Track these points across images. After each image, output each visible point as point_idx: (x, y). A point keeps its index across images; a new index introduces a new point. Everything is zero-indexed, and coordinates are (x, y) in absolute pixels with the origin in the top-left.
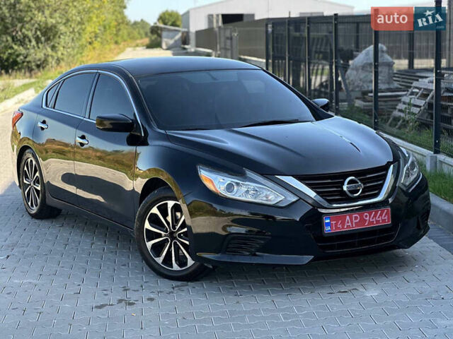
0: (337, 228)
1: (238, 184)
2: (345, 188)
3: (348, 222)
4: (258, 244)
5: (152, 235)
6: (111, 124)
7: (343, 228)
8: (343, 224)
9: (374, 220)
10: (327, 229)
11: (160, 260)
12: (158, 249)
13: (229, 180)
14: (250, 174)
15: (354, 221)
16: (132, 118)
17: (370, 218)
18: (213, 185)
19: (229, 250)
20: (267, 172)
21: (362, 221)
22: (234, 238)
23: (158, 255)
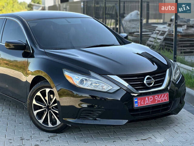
0: (141, 104)
1: (86, 80)
2: (145, 82)
3: (147, 101)
4: (98, 113)
5: (37, 108)
6: (13, 45)
7: (144, 104)
8: (144, 102)
9: (160, 99)
10: (136, 105)
11: (41, 121)
12: (40, 115)
13: (81, 77)
14: (93, 74)
15: (150, 100)
16: (25, 42)
17: (158, 98)
18: (73, 80)
19: (81, 117)
20: (102, 73)
21: (154, 100)
22: (84, 110)
23: (40, 119)
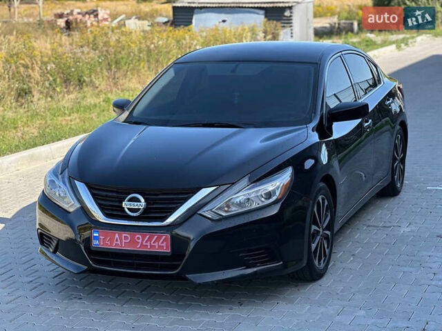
0: (105, 244)
2: (125, 205)
3: (117, 240)
7: (111, 245)
8: (111, 240)
9: (148, 244)
10: (95, 243)
15: (124, 241)
17: (143, 241)
21: (133, 242)
